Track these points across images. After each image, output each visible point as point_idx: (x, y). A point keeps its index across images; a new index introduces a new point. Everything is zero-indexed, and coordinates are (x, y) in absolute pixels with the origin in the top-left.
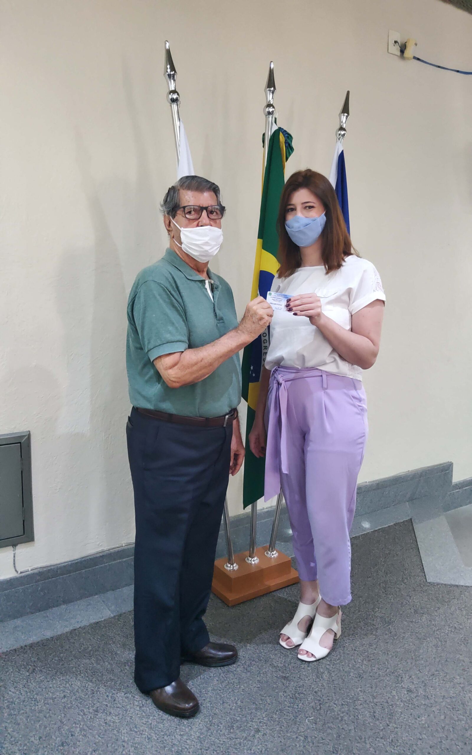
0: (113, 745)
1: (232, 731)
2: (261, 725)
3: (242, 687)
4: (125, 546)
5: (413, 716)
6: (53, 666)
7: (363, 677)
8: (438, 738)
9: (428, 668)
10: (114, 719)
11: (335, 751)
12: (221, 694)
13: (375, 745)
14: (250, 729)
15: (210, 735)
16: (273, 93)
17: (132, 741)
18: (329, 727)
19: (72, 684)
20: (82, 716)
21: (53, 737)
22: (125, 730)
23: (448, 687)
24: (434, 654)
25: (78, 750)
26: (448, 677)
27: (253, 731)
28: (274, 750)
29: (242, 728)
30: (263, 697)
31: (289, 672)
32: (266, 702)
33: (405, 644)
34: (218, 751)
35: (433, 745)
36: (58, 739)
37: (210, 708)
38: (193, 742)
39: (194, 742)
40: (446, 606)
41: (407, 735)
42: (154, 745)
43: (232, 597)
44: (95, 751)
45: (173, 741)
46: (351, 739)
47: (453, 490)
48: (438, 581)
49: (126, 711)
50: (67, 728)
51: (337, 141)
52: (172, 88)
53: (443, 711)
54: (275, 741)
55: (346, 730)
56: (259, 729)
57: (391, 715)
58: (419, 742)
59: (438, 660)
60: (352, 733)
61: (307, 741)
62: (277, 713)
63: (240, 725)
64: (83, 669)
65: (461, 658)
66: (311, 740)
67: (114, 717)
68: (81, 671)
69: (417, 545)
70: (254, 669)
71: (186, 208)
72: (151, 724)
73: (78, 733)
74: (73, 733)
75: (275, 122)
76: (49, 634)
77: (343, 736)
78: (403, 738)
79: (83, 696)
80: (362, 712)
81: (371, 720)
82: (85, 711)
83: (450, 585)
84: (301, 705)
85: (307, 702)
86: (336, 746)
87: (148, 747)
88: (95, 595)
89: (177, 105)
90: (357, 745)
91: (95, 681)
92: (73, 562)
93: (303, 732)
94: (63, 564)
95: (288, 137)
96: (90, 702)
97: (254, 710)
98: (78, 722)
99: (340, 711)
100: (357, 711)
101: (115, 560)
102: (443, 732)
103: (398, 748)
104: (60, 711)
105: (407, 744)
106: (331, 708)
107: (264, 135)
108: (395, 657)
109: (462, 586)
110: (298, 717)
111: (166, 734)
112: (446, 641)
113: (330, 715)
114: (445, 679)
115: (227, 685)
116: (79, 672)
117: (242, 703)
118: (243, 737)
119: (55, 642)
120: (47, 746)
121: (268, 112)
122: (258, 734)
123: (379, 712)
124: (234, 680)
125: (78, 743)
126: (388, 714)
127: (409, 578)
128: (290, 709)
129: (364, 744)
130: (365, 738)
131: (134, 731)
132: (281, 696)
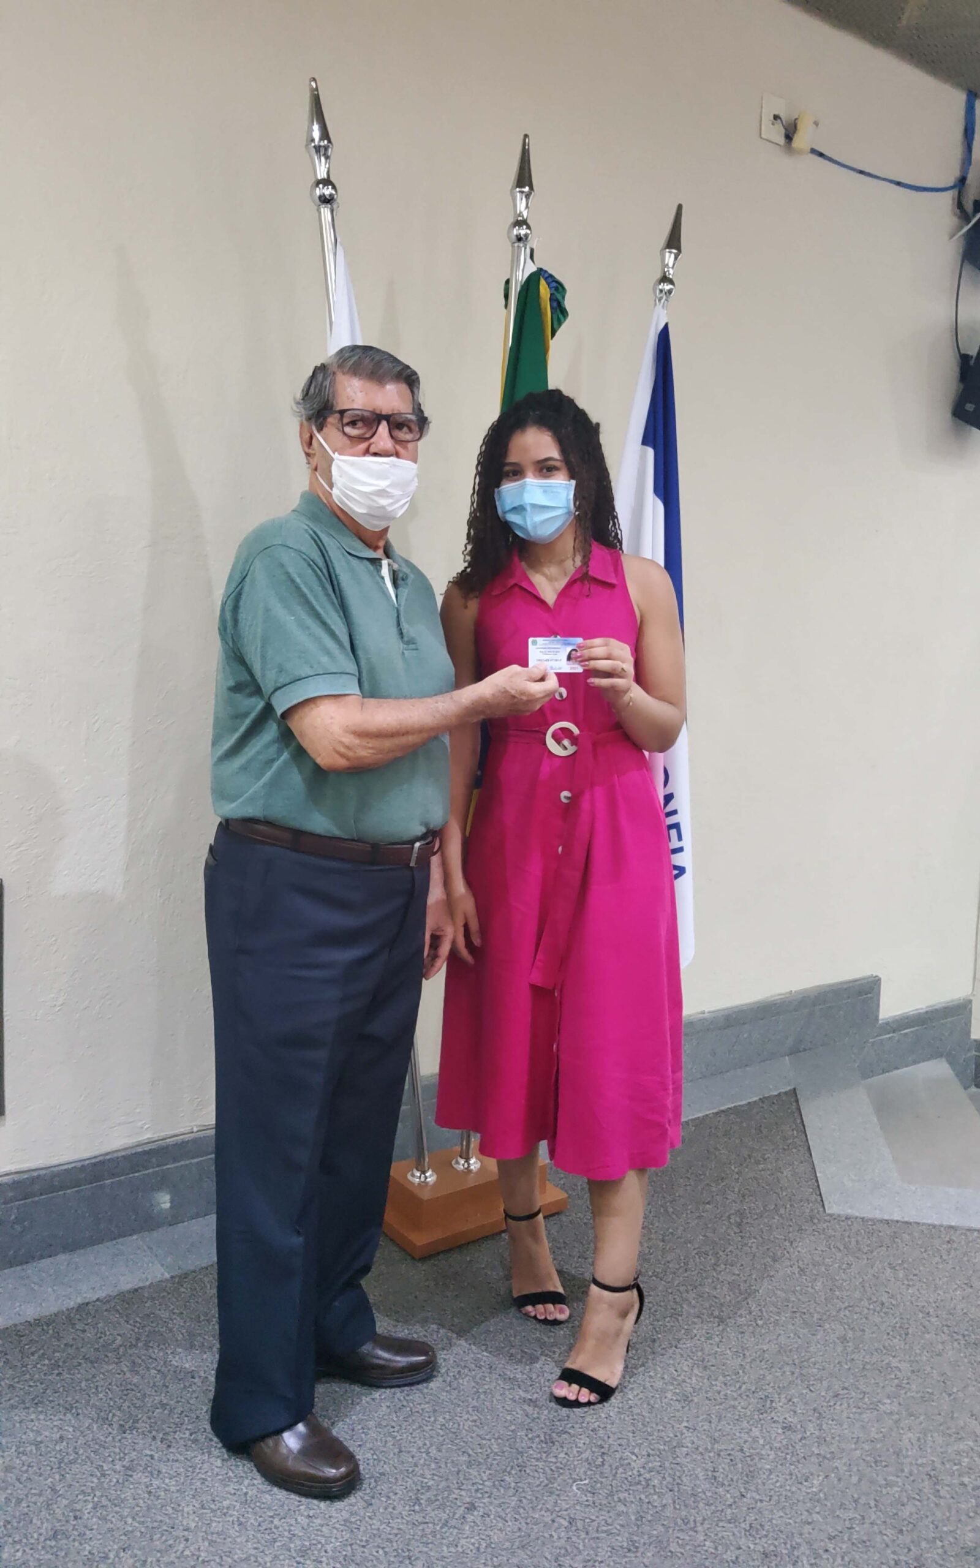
0: (164, 1538)
1: (417, 1508)
2: (480, 1496)
3: (441, 1419)
4: (198, 1131)
5: (794, 1477)
6: (37, 1376)
7: (692, 1400)
8: (845, 1520)
9: (825, 1384)
10: (167, 1485)
11: (633, 1547)
12: (396, 1434)
13: (716, 1535)
14: (456, 1504)
15: (370, 1518)
16: (528, 196)
17: (204, 1529)
18: (620, 1500)
19: (78, 1415)
20: (98, 1479)
21: (35, 1521)
22: (191, 1508)
23: (866, 1420)
24: (838, 1355)
25: (88, 1548)
26: (866, 1400)
27: (462, 1508)
28: (505, 1547)
29: (437, 1503)
30: (485, 1439)
31: (538, 1391)
32: (489, 1451)
33: (779, 1335)
34: (387, 1550)
35: (833, 1534)
36: (45, 1525)
37: (371, 1462)
38: (335, 1531)
39: (337, 1529)
40: (865, 1261)
41: (782, 1514)
42: (251, 1536)
43: (420, 1239)
44: (124, 1550)
45: (292, 1528)
46: (665, 1523)
47: (881, 1035)
48: (849, 1212)
49: (194, 1467)
50: (65, 1502)
51: (655, 304)
52: (322, 174)
53: (855, 1469)
54: (509, 1529)
55: (656, 1507)
56: (473, 1505)
57: (750, 1475)
58: (807, 1529)
59: (846, 1367)
60: (669, 1512)
61: (574, 1528)
62: (513, 1472)
63: (436, 1496)
64: (102, 1383)
65: (895, 1363)
66: (584, 1526)
67: (167, 1481)
68: (97, 1386)
69: (807, 1140)
70: (466, 1383)
71: (346, 414)
72: (246, 1494)
73: (89, 1513)
74: (78, 1513)
75: (532, 257)
76: (31, 1312)
77: (650, 1518)
78: (774, 1522)
79: (102, 1438)
80: (689, 1471)
81: (707, 1486)
82: (105, 1468)
83: (871, 1220)
84: (562, 1455)
85: (575, 1450)
86: (635, 1538)
87: (239, 1540)
88: (130, 1235)
89: (332, 211)
90: (679, 1535)
91: (129, 1407)
92: (87, 1162)
93: (566, 1510)
94: (66, 1167)
95: (556, 289)
96: (117, 1450)
97: (464, 1466)
98: (90, 1491)
99: (644, 1467)
100: (679, 1468)
101: (175, 1160)
102: (855, 1509)
103: (764, 1540)
104: (52, 1469)
105: (782, 1532)
106: (626, 1462)
107: (508, 282)
108: (758, 1361)
109: (897, 1221)
110: (555, 1479)
111: (279, 1515)
112: (863, 1331)
113: (623, 1475)
114: (860, 1404)
115: (409, 1416)
116: (94, 1390)
117: (440, 1451)
118: (440, 1520)
119: (43, 1330)
120: (21, 1540)
121: (517, 236)
122: (472, 1515)
123: (724, 1469)
124: (423, 1406)
125: (88, 1532)
126: (742, 1473)
127: (788, 1206)
128: (540, 1464)
129: (691, 1533)
130: (695, 1521)
131: (210, 1508)
132: (521, 1438)
